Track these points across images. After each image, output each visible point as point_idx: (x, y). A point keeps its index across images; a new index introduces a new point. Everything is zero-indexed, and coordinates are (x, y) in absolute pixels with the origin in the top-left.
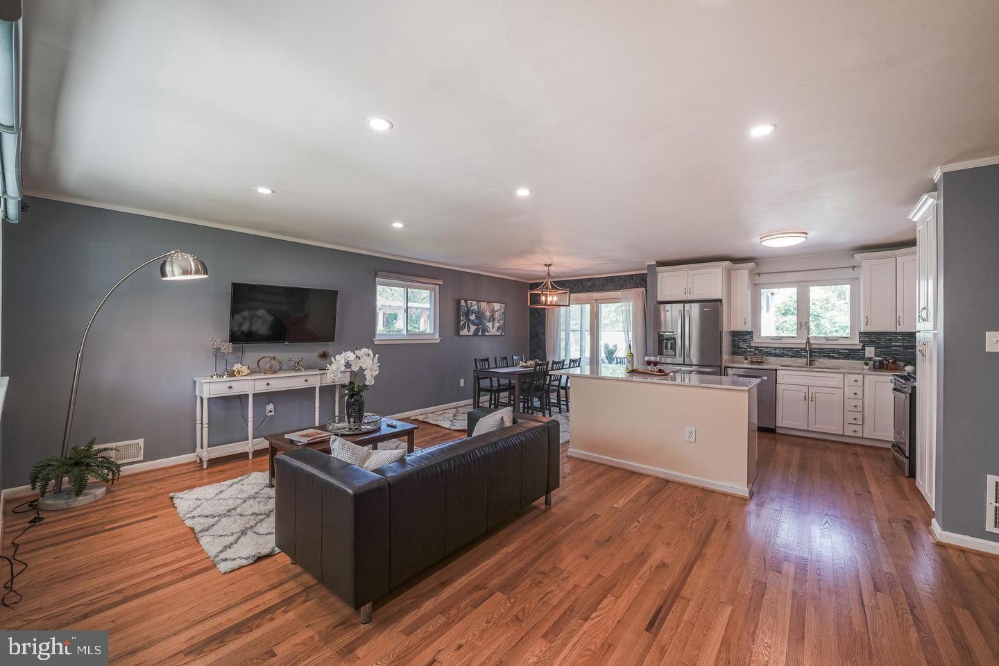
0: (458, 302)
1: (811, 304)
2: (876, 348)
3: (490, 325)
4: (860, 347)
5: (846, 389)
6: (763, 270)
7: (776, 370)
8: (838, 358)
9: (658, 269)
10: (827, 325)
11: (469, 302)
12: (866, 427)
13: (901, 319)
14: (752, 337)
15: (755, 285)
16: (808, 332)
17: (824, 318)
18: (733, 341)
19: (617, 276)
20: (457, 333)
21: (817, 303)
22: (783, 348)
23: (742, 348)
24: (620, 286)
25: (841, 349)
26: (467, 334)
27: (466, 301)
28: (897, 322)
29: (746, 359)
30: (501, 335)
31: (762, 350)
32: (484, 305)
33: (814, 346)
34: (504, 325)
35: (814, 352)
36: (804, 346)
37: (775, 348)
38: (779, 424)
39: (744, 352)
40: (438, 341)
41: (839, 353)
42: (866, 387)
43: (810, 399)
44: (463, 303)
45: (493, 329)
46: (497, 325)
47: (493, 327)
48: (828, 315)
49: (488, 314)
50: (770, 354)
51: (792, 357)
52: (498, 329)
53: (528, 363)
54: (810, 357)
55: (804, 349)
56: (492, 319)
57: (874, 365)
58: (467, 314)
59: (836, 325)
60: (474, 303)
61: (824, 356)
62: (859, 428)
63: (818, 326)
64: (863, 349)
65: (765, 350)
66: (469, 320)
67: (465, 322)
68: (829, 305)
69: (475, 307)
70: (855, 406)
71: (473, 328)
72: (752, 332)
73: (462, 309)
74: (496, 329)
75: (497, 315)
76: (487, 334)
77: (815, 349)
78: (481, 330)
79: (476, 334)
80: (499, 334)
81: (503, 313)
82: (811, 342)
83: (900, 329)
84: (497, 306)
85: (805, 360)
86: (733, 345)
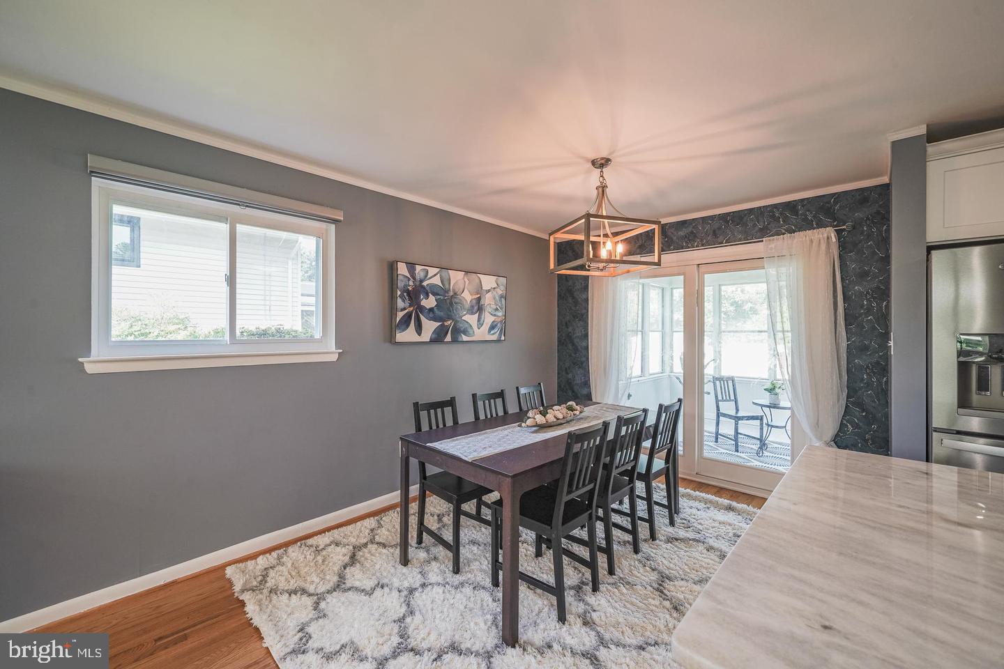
0: (392, 267)
3: (472, 319)
9: (931, 149)
11: (418, 268)
19: (751, 210)
20: (391, 339)
24: (761, 230)
26: (416, 338)
27: (411, 266)
30: (499, 341)
32: (456, 278)
34: (504, 322)
40: (334, 358)
44: (402, 269)
45: (479, 328)
46: (489, 319)
47: (480, 324)
49: (467, 297)
52: (492, 327)
53: (550, 417)
56: (478, 307)
58: (414, 295)
60: (432, 271)
66: (421, 309)
67: (409, 316)
69: (436, 281)
71: (430, 327)
73: (400, 284)
74: (486, 327)
75: (488, 300)
76: (465, 338)
78: (449, 332)
79: (438, 338)
80: (495, 337)
81: (501, 297)
84: (488, 282)
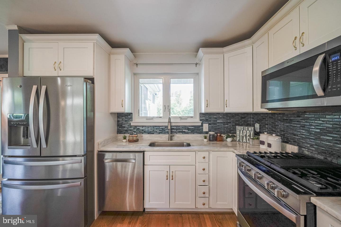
1: (171, 105)
2: (209, 124)
4: (200, 124)
5: (197, 165)
6: (140, 61)
7: (143, 152)
8: (188, 133)
10: (175, 111)
12: (211, 198)
13: (228, 101)
14: (131, 118)
15: (135, 74)
16: (170, 113)
17: (174, 109)
18: (118, 121)
21: (173, 104)
22: (154, 126)
23: (124, 127)
25: (190, 126)
28: (225, 105)
29: (125, 138)
31: (139, 129)
33: (173, 124)
35: (173, 129)
36: (167, 124)
37: (148, 127)
38: (146, 206)
39: (126, 130)
41: (188, 129)
42: (211, 163)
43: (171, 178)
48: (175, 108)
50: (145, 132)
51: (159, 133)
54: (171, 134)
55: (167, 127)
57: (210, 138)
59: (177, 111)
61: (179, 132)
62: (205, 201)
63: (173, 111)
64: (202, 126)
65: (141, 128)
68: (175, 105)
70: (204, 181)
72: (132, 113)
77: (174, 126)
82: (172, 121)
83: (228, 110)
85: (167, 135)
86: (118, 125)
